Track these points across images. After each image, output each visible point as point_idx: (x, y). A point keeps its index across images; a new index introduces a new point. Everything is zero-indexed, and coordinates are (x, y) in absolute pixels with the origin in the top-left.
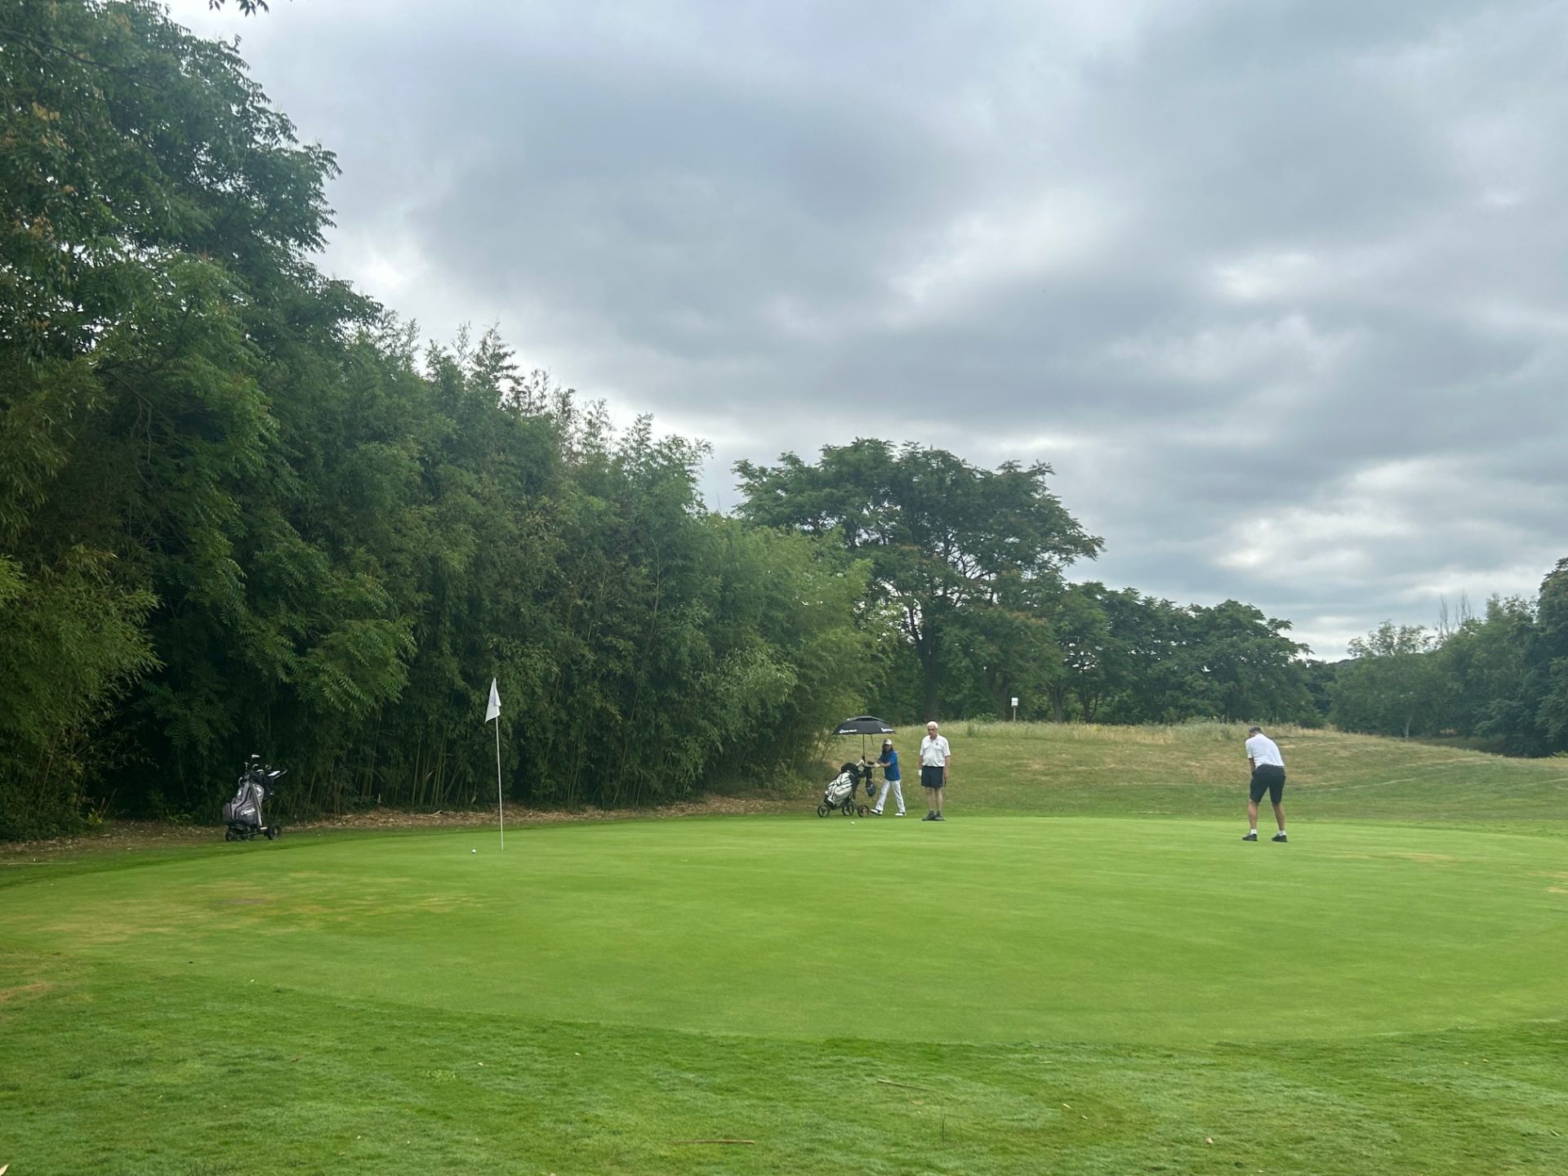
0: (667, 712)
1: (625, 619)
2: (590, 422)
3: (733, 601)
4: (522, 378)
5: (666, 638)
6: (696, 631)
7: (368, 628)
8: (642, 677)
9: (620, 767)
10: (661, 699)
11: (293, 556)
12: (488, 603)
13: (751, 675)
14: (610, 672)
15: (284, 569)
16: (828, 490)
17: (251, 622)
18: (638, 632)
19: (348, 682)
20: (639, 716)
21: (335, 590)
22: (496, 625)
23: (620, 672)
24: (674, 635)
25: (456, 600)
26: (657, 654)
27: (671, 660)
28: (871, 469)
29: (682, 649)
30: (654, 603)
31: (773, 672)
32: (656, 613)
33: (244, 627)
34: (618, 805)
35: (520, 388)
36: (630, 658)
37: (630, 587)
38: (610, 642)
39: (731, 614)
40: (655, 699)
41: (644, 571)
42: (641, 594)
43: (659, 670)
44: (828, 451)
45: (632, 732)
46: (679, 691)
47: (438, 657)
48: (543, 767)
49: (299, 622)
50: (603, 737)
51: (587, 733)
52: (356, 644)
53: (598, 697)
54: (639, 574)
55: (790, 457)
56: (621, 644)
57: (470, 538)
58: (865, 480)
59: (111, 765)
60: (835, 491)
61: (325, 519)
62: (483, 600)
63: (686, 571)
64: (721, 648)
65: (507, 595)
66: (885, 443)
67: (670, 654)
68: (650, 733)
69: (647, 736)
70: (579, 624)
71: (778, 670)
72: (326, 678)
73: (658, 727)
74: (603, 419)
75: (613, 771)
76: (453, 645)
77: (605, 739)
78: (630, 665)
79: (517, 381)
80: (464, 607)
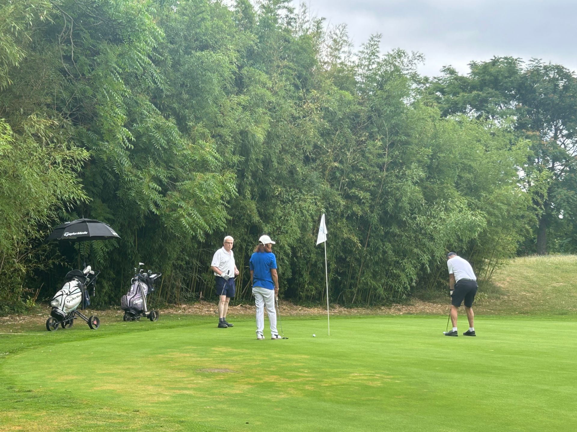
0: (390, 242)
1: (364, 177)
2: (335, 41)
3: (437, 166)
4: (294, 9)
5: (391, 191)
6: (413, 186)
7: (208, 178)
8: (375, 218)
9: (357, 279)
10: (387, 233)
11: (158, 127)
12: (276, 164)
13: (454, 217)
14: (354, 214)
15: (154, 137)
16: (476, 92)
17: (131, 173)
18: (373, 186)
19: (196, 215)
20: (371, 244)
21: (185, 152)
22: (279, 180)
23: (360, 213)
24: (398, 189)
25: (255, 161)
26: (385, 202)
27: (395, 206)
28: (506, 78)
29: (404, 199)
30: (384, 166)
31: (469, 216)
32: (385, 173)
33: (127, 175)
34: (356, 304)
35: (292, 16)
36: (367, 204)
37: (368, 155)
38: (354, 193)
39: (436, 175)
40: (383, 233)
41: (379, 143)
42: (375, 160)
43: (386, 213)
44: (473, 65)
45: (367, 255)
46: (400, 227)
47: (243, 200)
48: (307, 277)
49: (162, 173)
50: (346, 258)
51: (337, 255)
52: (201, 189)
53: (345, 230)
54: (374, 146)
55: (448, 69)
56: (361, 194)
57: (267, 118)
58: (502, 85)
59: (42, 267)
60: (481, 93)
61: (174, 103)
62: (272, 162)
63: (405, 144)
64: (430, 199)
65: (288, 160)
66: (516, 60)
67: (394, 202)
68: (379, 256)
69: (377, 259)
70: (333, 180)
71: (472, 214)
72: (181, 212)
73: (385, 252)
74: (345, 38)
75: (353, 281)
76: (252, 191)
77: (348, 259)
78: (368, 209)
79: (290, 10)
80: (261, 166)
